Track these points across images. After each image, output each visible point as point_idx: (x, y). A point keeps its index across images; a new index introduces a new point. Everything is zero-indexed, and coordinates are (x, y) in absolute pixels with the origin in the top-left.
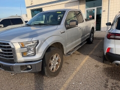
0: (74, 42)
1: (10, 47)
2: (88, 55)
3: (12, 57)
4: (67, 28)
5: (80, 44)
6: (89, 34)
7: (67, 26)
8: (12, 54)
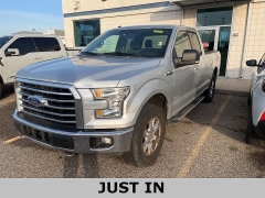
0: (185, 96)
1: (72, 97)
2: (208, 124)
3: (73, 118)
4: (177, 66)
5: (194, 102)
6: (208, 81)
7: (176, 61)
8: (73, 112)
